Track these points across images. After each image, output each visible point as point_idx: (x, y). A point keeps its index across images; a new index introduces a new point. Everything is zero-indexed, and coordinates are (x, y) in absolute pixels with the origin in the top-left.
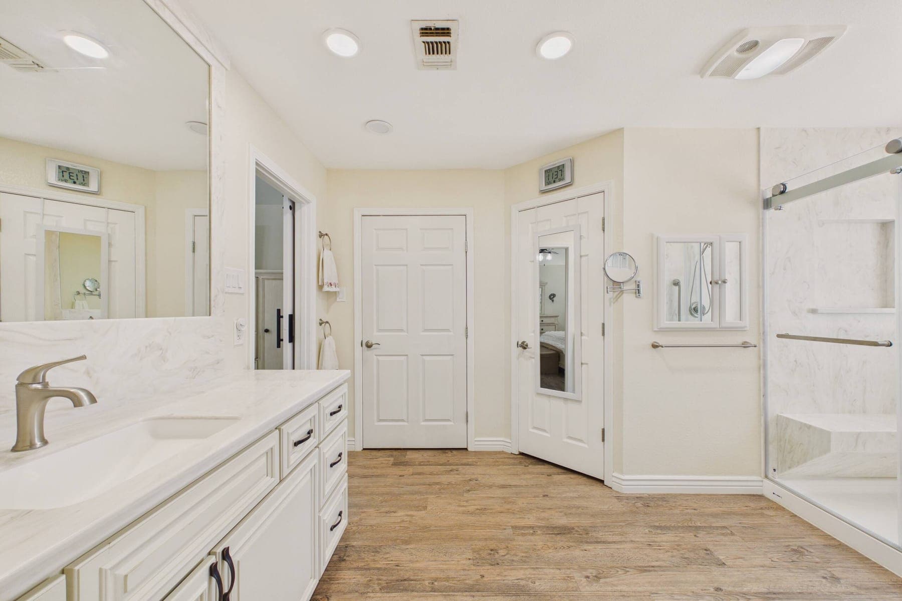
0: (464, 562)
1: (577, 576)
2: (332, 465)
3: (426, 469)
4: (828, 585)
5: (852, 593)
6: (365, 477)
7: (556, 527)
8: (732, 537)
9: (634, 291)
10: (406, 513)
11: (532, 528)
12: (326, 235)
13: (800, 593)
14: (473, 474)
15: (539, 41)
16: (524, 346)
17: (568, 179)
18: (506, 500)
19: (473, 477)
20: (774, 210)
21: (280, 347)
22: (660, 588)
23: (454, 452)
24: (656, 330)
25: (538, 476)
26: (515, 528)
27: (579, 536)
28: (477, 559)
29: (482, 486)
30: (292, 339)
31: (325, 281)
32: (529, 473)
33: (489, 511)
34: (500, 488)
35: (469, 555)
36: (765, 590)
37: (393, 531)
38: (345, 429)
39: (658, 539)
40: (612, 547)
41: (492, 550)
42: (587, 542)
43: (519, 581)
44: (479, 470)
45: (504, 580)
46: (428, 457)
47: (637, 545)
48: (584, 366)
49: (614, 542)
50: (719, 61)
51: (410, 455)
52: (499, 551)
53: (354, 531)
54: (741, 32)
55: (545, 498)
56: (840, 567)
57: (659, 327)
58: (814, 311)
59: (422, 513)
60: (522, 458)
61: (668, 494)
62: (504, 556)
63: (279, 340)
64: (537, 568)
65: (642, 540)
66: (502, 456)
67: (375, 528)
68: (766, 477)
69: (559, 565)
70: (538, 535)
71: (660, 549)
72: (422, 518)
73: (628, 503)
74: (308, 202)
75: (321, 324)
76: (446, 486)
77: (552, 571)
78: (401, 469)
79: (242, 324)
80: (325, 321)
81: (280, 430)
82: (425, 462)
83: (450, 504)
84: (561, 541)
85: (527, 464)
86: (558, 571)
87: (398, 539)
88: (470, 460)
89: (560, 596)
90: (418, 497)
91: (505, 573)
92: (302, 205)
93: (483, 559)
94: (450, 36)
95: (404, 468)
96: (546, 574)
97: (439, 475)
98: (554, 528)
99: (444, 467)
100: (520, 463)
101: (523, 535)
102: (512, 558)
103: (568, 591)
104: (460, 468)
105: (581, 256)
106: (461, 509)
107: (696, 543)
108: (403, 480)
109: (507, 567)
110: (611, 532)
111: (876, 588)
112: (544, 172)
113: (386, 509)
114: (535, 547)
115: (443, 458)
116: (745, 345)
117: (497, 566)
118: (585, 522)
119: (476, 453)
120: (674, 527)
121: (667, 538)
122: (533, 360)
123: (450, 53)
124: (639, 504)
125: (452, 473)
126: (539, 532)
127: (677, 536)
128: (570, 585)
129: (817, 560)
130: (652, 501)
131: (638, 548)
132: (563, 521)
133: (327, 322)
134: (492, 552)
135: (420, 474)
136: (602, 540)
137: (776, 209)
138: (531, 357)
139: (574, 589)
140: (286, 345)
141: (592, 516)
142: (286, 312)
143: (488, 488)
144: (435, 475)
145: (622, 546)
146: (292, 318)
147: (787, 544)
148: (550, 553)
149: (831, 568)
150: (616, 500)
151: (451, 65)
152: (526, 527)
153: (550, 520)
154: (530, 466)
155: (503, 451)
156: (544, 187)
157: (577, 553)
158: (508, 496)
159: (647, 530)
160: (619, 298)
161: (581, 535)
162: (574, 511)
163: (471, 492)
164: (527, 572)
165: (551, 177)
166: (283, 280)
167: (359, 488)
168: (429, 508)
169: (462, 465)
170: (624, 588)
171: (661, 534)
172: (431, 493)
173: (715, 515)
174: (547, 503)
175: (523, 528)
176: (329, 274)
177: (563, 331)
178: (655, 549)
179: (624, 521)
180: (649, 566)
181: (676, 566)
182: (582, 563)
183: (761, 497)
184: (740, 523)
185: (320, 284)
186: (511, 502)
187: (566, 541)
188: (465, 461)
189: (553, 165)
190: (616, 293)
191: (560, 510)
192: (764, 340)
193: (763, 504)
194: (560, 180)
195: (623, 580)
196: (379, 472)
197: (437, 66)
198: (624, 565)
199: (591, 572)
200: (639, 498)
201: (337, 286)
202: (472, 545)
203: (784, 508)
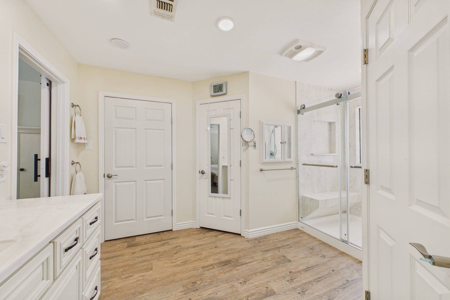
0: (178, 294)
1: (236, 284)
2: (91, 258)
3: (149, 246)
4: (323, 259)
5: (329, 260)
6: (108, 258)
7: (223, 262)
8: (291, 249)
9: (253, 146)
10: (140, 275)
11: (212, 265)
12: (78, 106)
13: (316, 265)
14: (177, 243)
15: (219, 20)
16: (203, 173)
17: (224, 92)
18: (197, 254)
19: (178, 245)
20: (301, 115)
21: (37, 181)
22: (270, 279)
23: (165, 233)
24: (262, 163)
25: (211, 237)
26: (203, 267)
27: (234, 264)
28: (186, 290)
29: (183, 249)
30: (48, 174)
31: (77, 136)
32: (207, 237)
33: (189, 262)
34: (193, 248)
35: (181, 289)
36: (305, 268)
37: (132, 288)
38: (99, 232)
39: (266, 256)
40: (249, 265)
41: (193, 283)
42: (238, 266)
43: (209, 295)
44: (180, 240)
45: (202, 298)
46: (149, 239)
47: (259, 261)
48: (232, 181)
49: (249, 263)
50: (288, 51)
51: (138, 239)
52: (197, 283)
53: (104, 296)
54: (296, 41)
55: (216, 248)
56: (325, 251)
57: (263, 162)
58: (312, 155)
59: (150, 273)
60: (202, 230)
61: (267, 235)
62: (200, 284)
63: (37, 177)
64: (218, 286)
65: (260, 258)
66: (192, 230)
67: (119, 290)
68: (299, 221)
69: (227, 281)
70: (215, 268)
71: (267, 261)
72: (150, 276)
73: (252, 242)
74: (63, 83)
75: (72, 164)
76: (162, 253)
77: (224, 285)
78: (133, 249)
79: (5, 166)
80: (76, 162)
81: (54, 243)
82: (148, 242)
83: (166, 263)
84: (227, 268)
85: (205, 233)
86: (227, 284)
87: (136, 292)
88: (175, 236)
89: (230, 297)
90: (146, 263)
91: (202, 294)
92: (58, 84)
93: (189, 289)
94: (173, 1)
95: (135, 248)
96: (222, 288)
97: (157, 247)
98: (222, 262)
99: (160, 242)
100: (201, 233)
101: (208, 270)
102: (204, 284)
103: (233, 293)
104: (169, 241)
105: (230, 129)
106: (173, 264)
107: (279, 254)
108: (135, 255)
109: (202, 290)
110: (247, 258)
111: (335, 256)
112: (213, 86)
113: (126, 275)
114: (215, 275)
115: (158, 237)
116: (292, 169)
117: (197, 291)
118: (236, 256)
119: (177, 231)
120: (271, 249)
121: (269, 254)
122: (207, 179)
123: (171, 11)
124: (256, 242)
125: (165, 245)
126: (216, 267)
127: (272, 253)
128: (234, 289)
129: (318, 250)
130: (261, 239)
131: (259, 262)
132: (226, 258)
133: (78, 163)
134: (194, 284)
135: (145, 249)
136: (244, 263)
137: (302, 114)
138: (206, 178)
139: (236, 291)
140: (43, 180)
141: (238, 252)
142: (43, 156)
143: (186, 249)
144: (155, 248)
145: (253, 264)
146: (48, 161)
147: (308, 247)
148: (222, 276)
149: (322, 252)
150: (247, 242)
151: (171, 18)
152: (208, 266)
153: (220, 259)
154: (206, 233)
155: (192, 228)
156: (213, 94)
157: (235, 272)
158: (197, 251)
159: (261, 254)
160: (247, 149)
161: (235, 263)
162: (230, 252)
163: (177, 254)
164: (213, 289)
165: (216, 89)
166: (40, 134)
167: (104, 267)
168: (154, 268)
169: (170, 239)
170: (257, 283)
171: (267, 254)
172: (154, 259)
173: (284, 240)
174: (217, 250)
175: (207, 266)
176: (80, 131)
177: (217, 164)
178: (265, 261)
179: (251, 252)
180: (265, 270)
181: (275, 267)
182: (237, 277)
183: (297, 229)
184: (293, 242)
185: (72, 137)
186: (199, 254)
187: (229, 268)
188: (172, 237)
189: (217, 84)
190: (246, 147)
191: (224, 253)
192: (298, 166)
193: (299, 232)
194: (221, 91)
195: (256, 279)
196: (118, 253)
197: (163, 16)
198: (255, 273)
199: (242, 280)
200: (256, 239)
201: (86, 139)
202: (182, 283)
203: (305, 232)
